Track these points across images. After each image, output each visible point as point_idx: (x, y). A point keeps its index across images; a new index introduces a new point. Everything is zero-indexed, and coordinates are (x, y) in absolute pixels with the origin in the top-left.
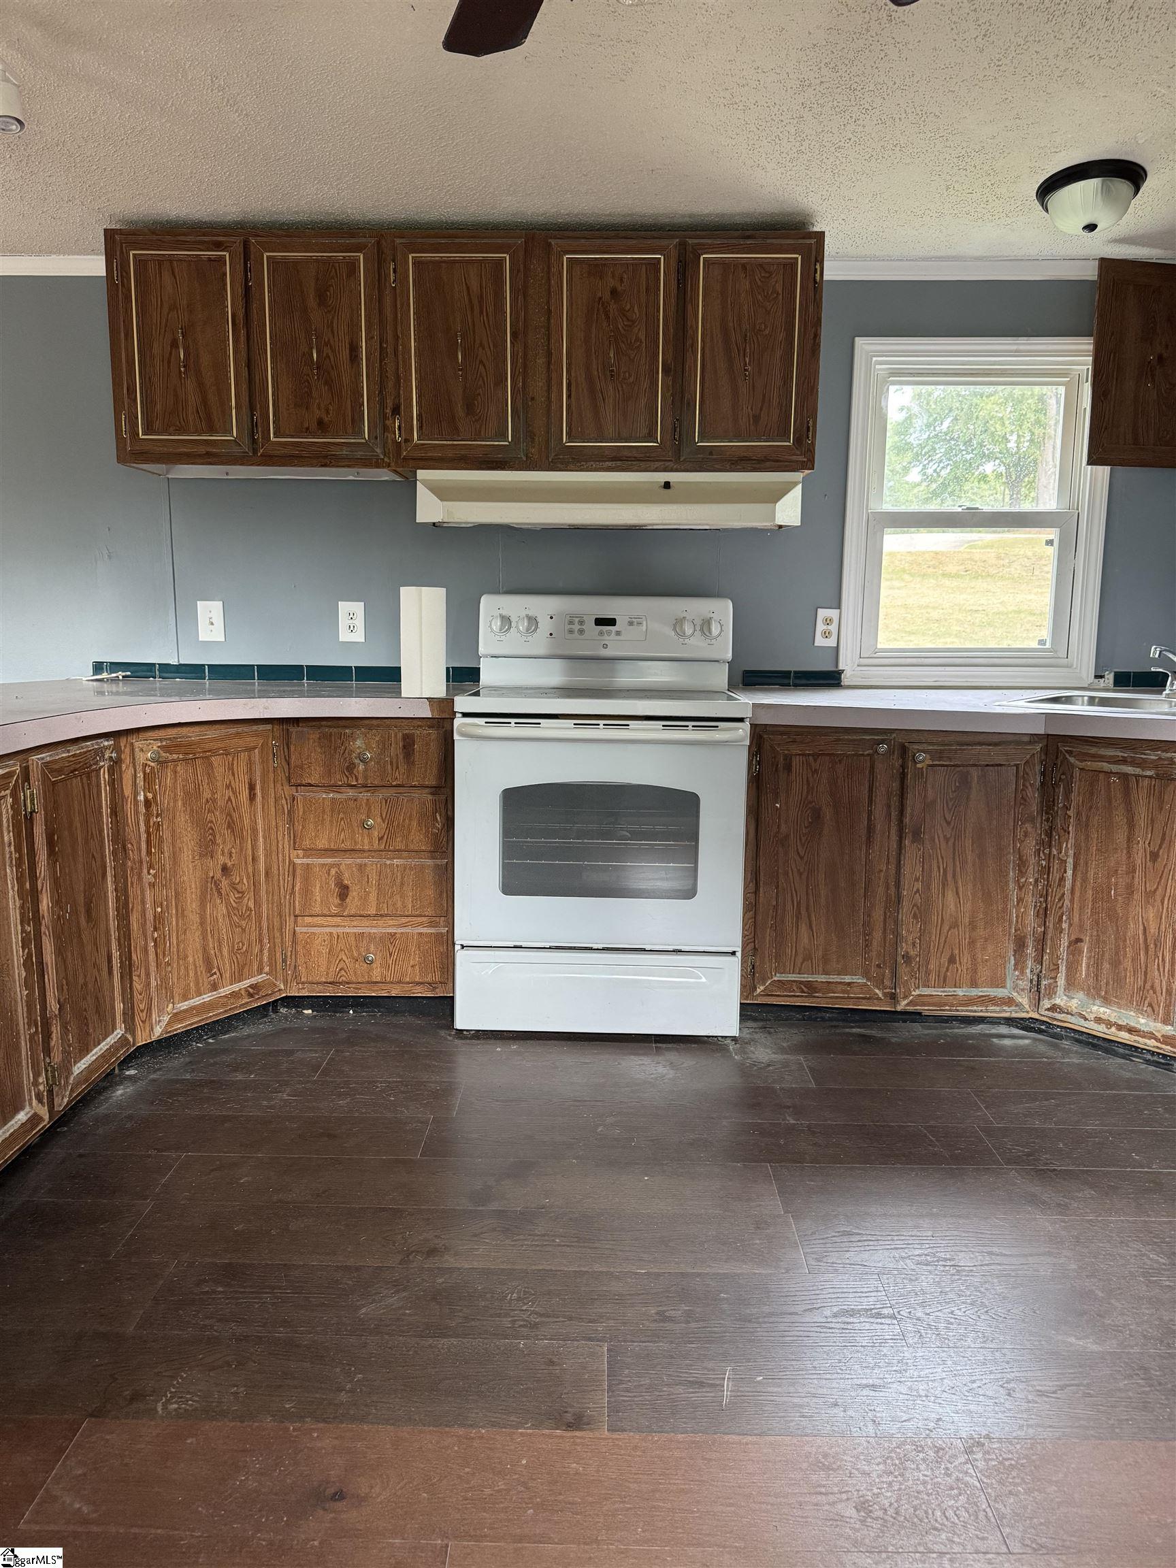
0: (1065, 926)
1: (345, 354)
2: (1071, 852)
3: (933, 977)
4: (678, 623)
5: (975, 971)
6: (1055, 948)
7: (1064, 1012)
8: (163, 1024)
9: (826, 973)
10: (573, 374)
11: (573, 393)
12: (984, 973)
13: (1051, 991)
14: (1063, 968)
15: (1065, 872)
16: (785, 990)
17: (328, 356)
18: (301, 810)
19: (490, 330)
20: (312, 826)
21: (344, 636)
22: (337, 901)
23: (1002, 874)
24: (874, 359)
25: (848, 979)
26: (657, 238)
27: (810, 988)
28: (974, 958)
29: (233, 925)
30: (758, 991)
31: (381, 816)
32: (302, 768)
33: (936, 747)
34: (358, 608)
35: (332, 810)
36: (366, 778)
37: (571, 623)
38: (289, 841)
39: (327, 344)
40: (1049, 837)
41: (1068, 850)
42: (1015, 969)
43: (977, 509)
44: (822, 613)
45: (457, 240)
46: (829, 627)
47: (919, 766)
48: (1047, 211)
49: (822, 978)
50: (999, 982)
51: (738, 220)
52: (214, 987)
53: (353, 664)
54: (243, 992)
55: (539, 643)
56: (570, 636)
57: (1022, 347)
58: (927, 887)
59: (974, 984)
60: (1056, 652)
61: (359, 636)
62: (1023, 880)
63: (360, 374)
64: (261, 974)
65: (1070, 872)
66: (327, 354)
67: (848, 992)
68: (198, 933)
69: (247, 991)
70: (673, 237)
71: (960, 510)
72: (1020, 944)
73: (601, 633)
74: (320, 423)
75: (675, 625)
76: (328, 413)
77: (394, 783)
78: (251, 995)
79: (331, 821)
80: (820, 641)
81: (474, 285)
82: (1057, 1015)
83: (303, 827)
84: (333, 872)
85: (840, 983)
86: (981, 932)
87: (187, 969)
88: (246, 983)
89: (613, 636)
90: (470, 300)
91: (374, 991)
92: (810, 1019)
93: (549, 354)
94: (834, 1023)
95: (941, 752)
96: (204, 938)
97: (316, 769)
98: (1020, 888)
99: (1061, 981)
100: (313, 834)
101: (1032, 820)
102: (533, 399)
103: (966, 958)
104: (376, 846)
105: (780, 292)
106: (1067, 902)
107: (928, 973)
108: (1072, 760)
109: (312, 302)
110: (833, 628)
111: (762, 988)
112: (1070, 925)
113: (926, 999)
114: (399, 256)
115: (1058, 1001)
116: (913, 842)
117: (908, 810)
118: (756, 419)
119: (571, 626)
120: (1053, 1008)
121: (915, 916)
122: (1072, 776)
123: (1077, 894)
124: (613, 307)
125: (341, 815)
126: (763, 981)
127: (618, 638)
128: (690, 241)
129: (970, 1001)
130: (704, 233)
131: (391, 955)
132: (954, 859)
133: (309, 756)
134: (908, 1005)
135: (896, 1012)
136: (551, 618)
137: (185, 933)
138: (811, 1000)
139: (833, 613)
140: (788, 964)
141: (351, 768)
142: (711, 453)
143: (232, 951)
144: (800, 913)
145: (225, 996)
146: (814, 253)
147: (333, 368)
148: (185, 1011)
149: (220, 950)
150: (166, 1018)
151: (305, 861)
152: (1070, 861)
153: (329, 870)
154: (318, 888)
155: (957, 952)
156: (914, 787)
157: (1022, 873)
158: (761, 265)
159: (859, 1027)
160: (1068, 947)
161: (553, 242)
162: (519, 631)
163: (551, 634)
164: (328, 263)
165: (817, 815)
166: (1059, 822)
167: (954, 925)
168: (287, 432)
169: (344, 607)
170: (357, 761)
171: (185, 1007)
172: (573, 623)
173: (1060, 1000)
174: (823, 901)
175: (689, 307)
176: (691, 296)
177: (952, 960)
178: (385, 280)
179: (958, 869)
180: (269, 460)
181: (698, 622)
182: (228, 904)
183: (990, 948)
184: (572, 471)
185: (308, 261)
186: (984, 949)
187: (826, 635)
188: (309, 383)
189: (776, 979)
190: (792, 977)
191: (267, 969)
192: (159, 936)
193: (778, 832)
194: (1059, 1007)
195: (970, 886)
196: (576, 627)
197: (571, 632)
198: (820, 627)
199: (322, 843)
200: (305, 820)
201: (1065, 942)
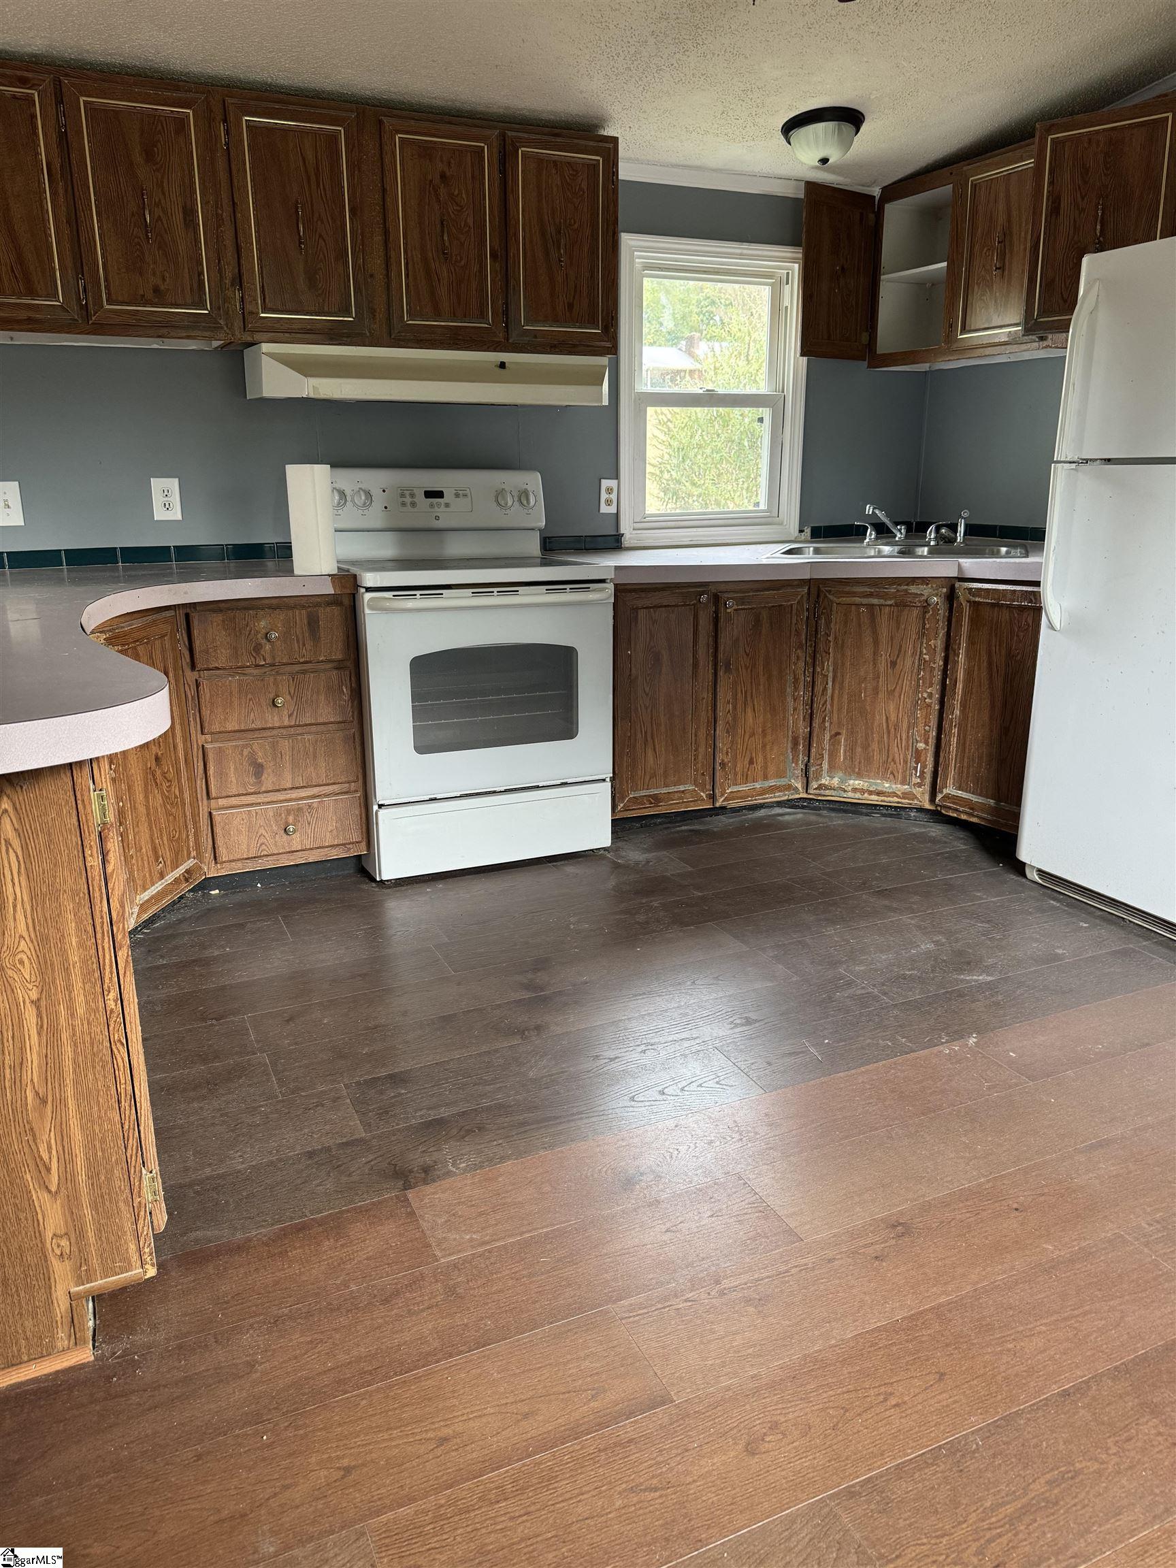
0: (827, 724)
1: (178, 218)
2: (831, 668)
3: (739, 776)
4: (499, 495)
5: (766, 768)
6: (820, 742)
7: (828, 789)
8: (135, 916)
9: (666, 786)
10: (409, 255)
11: (410, 273)
12: (772, 769)
13: (818, 776)
14: (826, 757)
15: (827, 684)
16: (639, 804)
17: (159, 218)
18: (208, 695)
19: (328, 204)
20: (220, 710)
21: (160, 514)
22: (252, 780)
23: (782, 692)
24: (635, 253)
25: (682, 788)
26: (478, 127)
27: (656, 799)
28: (765, 758)
29: (169, 814)
30: (619, 808)
31: (290, 693)
32: (207, 652)
33: (739, 595)
34: (174, 484)
35: (240, 692)
36: (274, 658)
37: (403, 495)
38: (196, 727)
39: (158, 204)
40: (814, 660)
41: (829, 666)
42: (793, 762)
43: (713, 391)
44: (605, 483)
45: (290, 107)
46: (611, 496)
47: (729, 611)
48: (790, 144)
49: (664, 790)
50: (780, 774)
51: (544, 116)
52: (162, 876)
53: (172, 544)
54: (181, 877)
55: (375, 516)
56: (404, 509)
57: (745, 252)
58: (735, 708)
59: (766, 778)
60: (770, 512)
61: (176, 514)
62: (796, 694)
63: (197, 241)
64: (189, 859)
65: (830, 684)
66: (160, 216)
67: (683, 798)
68: (146, 824)
69: (184, 876)
70: (496, 128)
71: (701, 391)
72: (795, 743)
73: (432, 506)
74: (156, 290)
75: (497, 497)
76: (164, 280)
77: (302, 660)
78: (187, 880)
79: (240, 704)
80: (604, 509)
81: (310, 155)
82: (822, 792)
83: (211, 712)
84: (246, 752)
85: (677, 792)
86: (769, 738)
87: (142, 859)
88: (181, 870)
89: (443, 508)
90: (306, 171)
91: (292, 860)
92: (646, 826)
93: (386, 233)
94: (665, 826)
95: (743, 598)
96: (151, 829)
97: (222, 653)
98: (795, 700)
99: (825, 766)
100: (222, 717)
101: (800, 646)
102: (372, 276)
103: (760, 759)
104: (286, 723)
105: (586, 190)
106: (829, 706)
107: (736, 774)
108: (831, 597)
109: (138, 158)
110: (614, 496)
111: (622, 805)
112: (831, 723)
113: (735, 794)
114: (232, 118)
115: (823, 781)
116: (725, 673)
117: (721, 648)
118: (571, 306)
119: (404, 499)
120: (820, 787)
121: (728, 732)
122: (831, 610)
123: (835, 702)
124: (443, 191)
125: (250, 696)
126: (622, 799)
127: (448, 509)
128: (509, 133)
129: (764, 792)
130: (518, 126)
131: (309, 824)
132: (751, 683)
133: (214, 639)
134: (723, 801)
135: (715, 808)
136: (384, 491)
137: (138, 826)
138: (657, 809)
139: (612, 483)
140: (639, 783)
141: (258, 648)
142: (535, 337)
143: (171, 840)
144: (647, 740)
145: (171, 883)
146: (612, 157)
147: (166, 231)
148: (147, 901)
149: (162, 839)
150: (136, 910)
151: (217, 745)
152: (831, 675)
153: (242, 751)
154: (232, 768)
155: (754, 755)
156: (725, 629)
157: (796, 689)
158: (570, 164)
159: (687, 825)
160: (830, 740)
161: (385, 119)
162: (355, 504)
163: (386, 508)
164: (154, 117)
165: (657, 658)
166: (821, 646)
167: (753, 735)
168: (120, 299)
169: (157, 484)
170: (264, 641)
171: (147, 898)
172: (404, 496)
173: (825, 781)
174: (663, 729)
175: (511, 198)
176: (512, 186)
177: (751, 762)
178: (216, 139)
179: (754, 691)
180: (100, 329)
181: (516, 494)
182: (163, 793)
183: (775, 748)
184: (412, 348)
185: (131, 112)
186: (772, 749)
187: (609, 502)
188: (140, 245)
189: (631, 796)
190: (643, 793)
191: (193, 854)
192: (124, 831)
193: (630, 675)
194: (824, 785)
195: (762, 703)
196: (408, 500)
197: (404, 504)
198: (604, 496)
199: (232, 725)
200: (212, 704)
201: (827, 737)
